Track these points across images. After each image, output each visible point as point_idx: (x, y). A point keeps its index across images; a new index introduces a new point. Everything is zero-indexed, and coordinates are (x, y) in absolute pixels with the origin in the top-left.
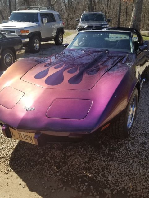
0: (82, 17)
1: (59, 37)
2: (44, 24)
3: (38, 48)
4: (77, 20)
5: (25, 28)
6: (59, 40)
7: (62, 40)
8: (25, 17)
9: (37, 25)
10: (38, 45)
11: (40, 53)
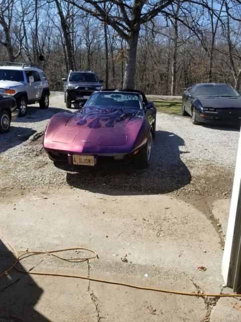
0: (69, 76)
1: (45, 99)
2: (30, 84)
3: (24, 111)
4: (64, 80)
5: (10, 87)
6: (45, 103)
7: (48, 102)
8: (5, 74)
9: (22, 84)
10: (24, 107)
11: (26, 116)
